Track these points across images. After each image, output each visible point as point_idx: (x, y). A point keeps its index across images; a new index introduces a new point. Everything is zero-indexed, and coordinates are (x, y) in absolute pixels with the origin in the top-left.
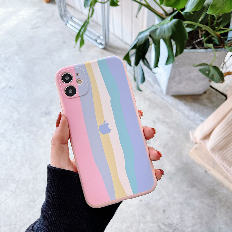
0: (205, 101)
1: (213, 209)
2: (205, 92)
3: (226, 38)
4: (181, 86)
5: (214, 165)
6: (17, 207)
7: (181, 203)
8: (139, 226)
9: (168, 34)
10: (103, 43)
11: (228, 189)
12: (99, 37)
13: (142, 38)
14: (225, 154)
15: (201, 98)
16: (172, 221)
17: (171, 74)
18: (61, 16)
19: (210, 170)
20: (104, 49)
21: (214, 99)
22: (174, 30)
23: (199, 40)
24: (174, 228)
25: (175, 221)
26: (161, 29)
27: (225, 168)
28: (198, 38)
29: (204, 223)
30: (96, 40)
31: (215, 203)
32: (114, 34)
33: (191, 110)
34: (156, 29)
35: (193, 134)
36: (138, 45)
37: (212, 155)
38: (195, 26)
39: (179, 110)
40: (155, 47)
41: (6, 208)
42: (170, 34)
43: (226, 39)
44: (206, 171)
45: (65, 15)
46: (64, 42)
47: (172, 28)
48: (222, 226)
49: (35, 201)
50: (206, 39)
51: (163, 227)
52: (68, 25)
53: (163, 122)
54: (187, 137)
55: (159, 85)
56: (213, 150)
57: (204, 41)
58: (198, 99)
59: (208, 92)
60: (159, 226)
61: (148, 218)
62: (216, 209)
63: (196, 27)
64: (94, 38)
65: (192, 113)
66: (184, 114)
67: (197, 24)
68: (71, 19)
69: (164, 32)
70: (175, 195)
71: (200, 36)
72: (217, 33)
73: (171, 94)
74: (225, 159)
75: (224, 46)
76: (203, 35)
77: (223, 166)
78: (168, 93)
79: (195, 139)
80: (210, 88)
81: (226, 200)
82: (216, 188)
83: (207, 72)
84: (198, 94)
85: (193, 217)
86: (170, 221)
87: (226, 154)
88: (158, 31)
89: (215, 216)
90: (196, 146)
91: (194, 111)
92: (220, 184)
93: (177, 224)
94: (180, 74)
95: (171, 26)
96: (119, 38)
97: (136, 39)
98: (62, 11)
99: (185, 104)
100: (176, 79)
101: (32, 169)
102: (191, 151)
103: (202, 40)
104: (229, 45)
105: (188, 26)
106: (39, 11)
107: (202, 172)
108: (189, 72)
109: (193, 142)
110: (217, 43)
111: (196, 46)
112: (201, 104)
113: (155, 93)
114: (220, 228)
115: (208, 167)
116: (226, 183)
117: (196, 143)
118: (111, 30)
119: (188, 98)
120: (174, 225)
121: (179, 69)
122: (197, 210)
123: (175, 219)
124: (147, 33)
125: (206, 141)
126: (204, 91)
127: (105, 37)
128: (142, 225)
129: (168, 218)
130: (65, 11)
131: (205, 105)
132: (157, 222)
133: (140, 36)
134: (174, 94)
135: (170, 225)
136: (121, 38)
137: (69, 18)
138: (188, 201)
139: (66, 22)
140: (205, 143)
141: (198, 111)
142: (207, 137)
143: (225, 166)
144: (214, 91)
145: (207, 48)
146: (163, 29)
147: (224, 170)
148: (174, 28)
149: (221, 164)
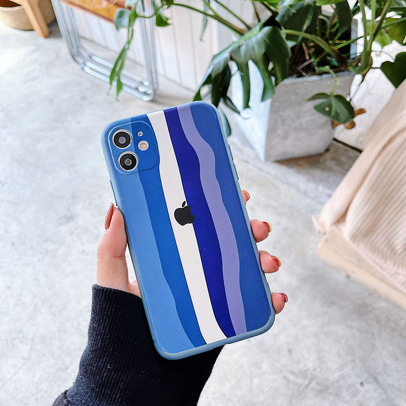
0: (329, 163)
1: (370, 336)
2: (327, 150)
3: (348, 55)
4: (288, 142)
5: (360, 262)
6: (37, 383)
7: (315, 335)
8: (252, 382)
9: (260, 52)
10: (150, 91)
11: (387, 300)
12: (142, 83)
13: (219, 63)
14: (373, 241)
15: (321, 159)
16: (305, 366)
17: (269, 123)
18: (73, 56)
19: (354, 272)
20: (153, 101)
21: (343, 159)
22: (267, 43)
23: (306, 64)
24: (309, 377)
25: (310, 365)
26: (247, 45)
27: (378, 264)
28: (305, 61)
29: (357, 361)
30: (137, 89)
31: (370, 325)
32: (165, 76)
33: (309, 180)
34: (239, 47)
35: (317, 219)
36: (213, 76)
37: (354, 246)
38: (298, 37)
39: (290, 185)
40: (242, 76)
41: (17, 389)
42: (263, 51)
43: (349, 57)
44: (348, 276)
45: (79, 54)
46: (83, 98)
47: (264, 41)
48: (388, 362)
49: (67, 369)
50: (317, 60)
51: (292, 378)
52: (87, 69)
53: (266, 206)
54: (309, 226)
55: (252, 147)
56: (354, 237)
57: (315, 64)
58: (318, 162)
59: (332, 149)
60: (285, 377)
61: (265, 367)
62: (373, 334)
63: (300, 39)
64: (134, 85)
65: (311, 186)
66: (298, 189)
67: (302, 35)
68: (89, 59)
69: (253, 48)
70: (305, 322)
71: (307, 57)
72: (333, 47)
73: (273, 158)
74: (374, 250)
75: (346, 66)
76: (312, 56)
77: (374, 261)
78: (267, 157)
79: (322, 225)
80: (335, 142)
81: (387, 317)
82: (368, 301)
83: (327, 109)
84: (316, 153)
85: (338, 354)
86: (301, 366)
87: (376, 241)
88: (243, 49)
89: (374, 346)
90: (325, 237)
91: (315, 182)
92: (374, 294)
93: (314, 370)
94: (284, 122)
95: (262, 38)
96: (174, 81)
97: (209, 67)
98: (73, 47)
99: (299, 172)
100: (279, 131)
101: (54, 315)
102: (320, 245)
103: (312, 62)
104: (354, 64)
105: (289, 37)
106: (34, 51)
107: (341, 278)
108: (298, 117)
109: (319, 232)
110: (336, 64)
111: (304, 74)
112: (324, 169)
113: (247, 162)
114: (385, 365)
115: (351, 268)
116: (383, 289)
117: (325, 234)
118: (160, 70)
119: (301, 162)
120: (309, 372)
121: (281, 114)
122: (343, 341)
123: (309, 362)
124: (226, 55)
125: (341, 226)
126: (325, 148)
127: (152, 83)
128: (256, 381)
129: (298, 362)
130: (78, 47)
131: (329, 170)
132: (281, 371)
133: (216, 61)
134: (278, 158)
135: (303, 373)
136: (178, 80)
137: (86, 57)
138: (326, 329)
139: (82, 65)
140: (340, 229)
141: (321, 181)
142: (341, 218)
143: (378, 260)
144: (341, 145)
145: (321, 74)
146: (251, 45)
147: (377, 268)
148: (267, 41)
149: (371, 259)
